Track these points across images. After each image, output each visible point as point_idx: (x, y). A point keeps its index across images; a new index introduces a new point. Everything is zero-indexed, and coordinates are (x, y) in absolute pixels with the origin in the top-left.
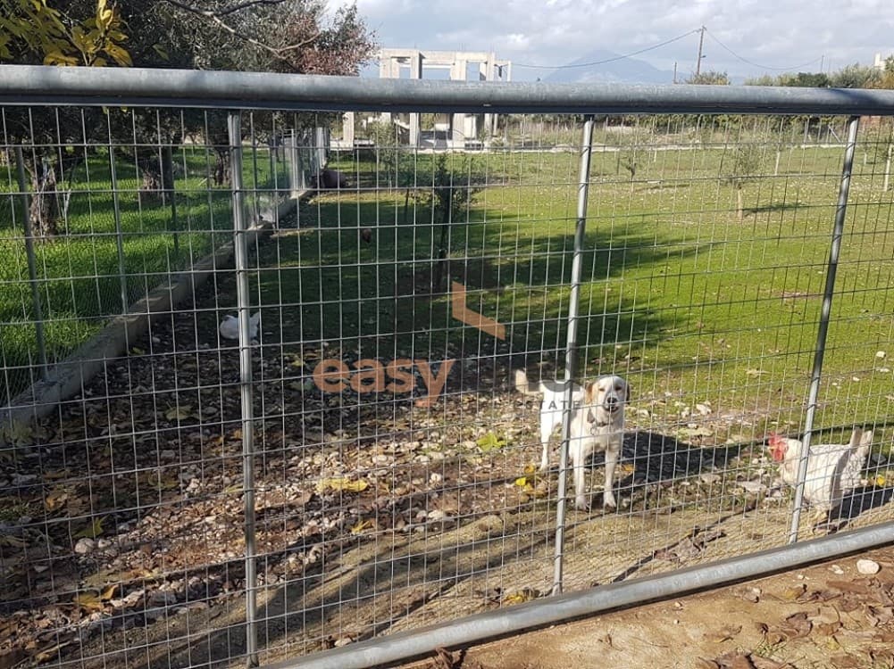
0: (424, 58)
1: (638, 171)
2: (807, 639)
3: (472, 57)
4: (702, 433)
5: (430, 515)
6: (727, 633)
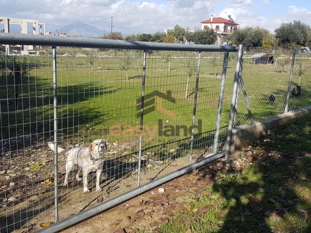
0: (10, 20)
1: (94, 63)
2: (143, 218)
3: (29, 21)
4: (115, 153)
5: (9, 200)
6: (118, 222)
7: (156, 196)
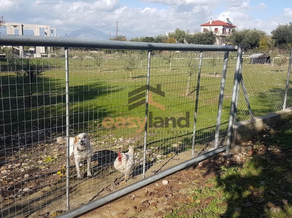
0: (24, 26)
2: (148, 209)
3: (42, 26)
4: (121, 147)
5: (23, 190)
6: (124, 212)
7: (160, 188)
